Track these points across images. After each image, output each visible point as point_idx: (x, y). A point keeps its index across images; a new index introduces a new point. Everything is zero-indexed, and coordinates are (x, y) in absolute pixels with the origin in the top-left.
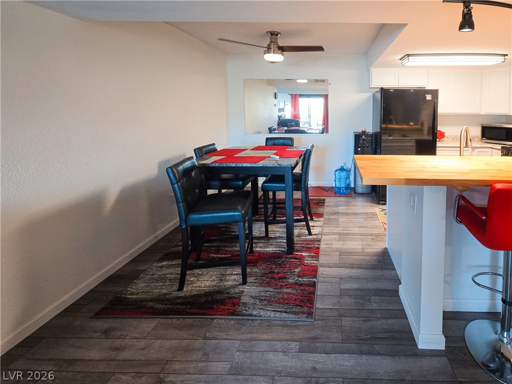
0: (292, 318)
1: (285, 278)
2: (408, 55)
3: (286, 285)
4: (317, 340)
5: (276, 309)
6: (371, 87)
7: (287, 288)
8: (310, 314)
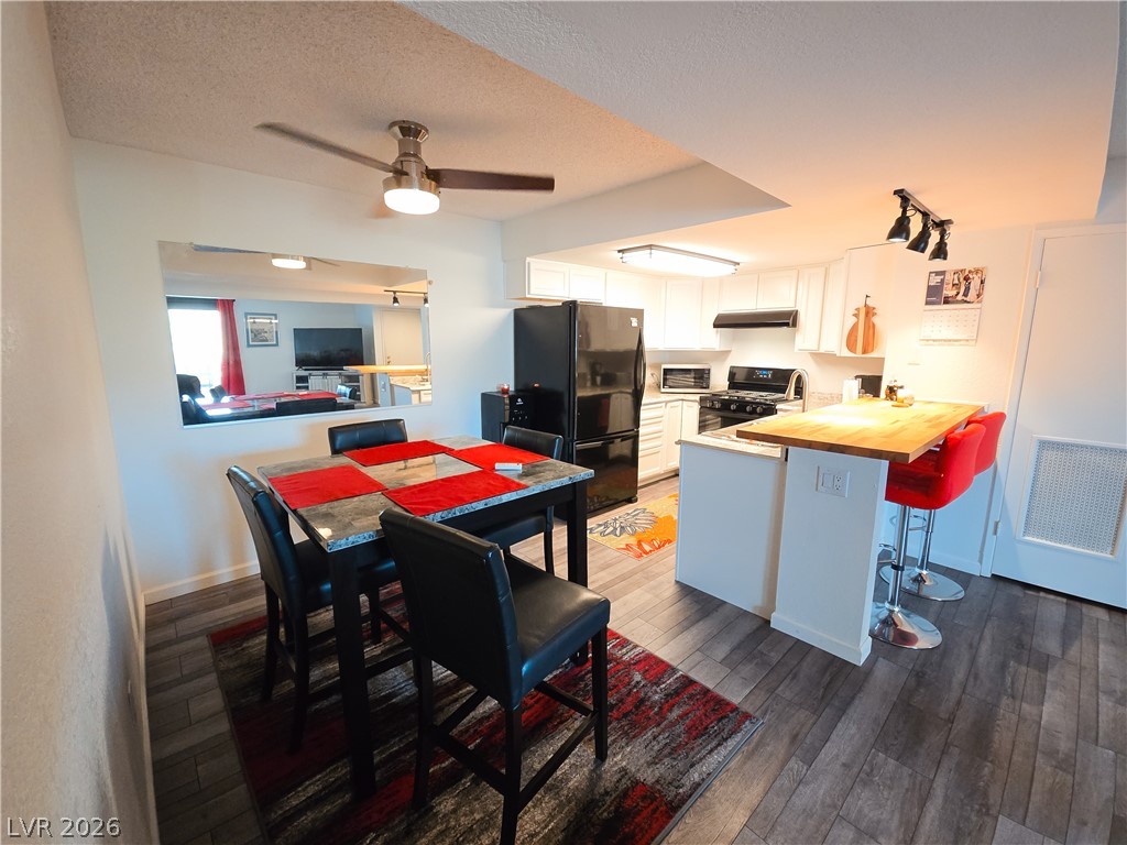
0: (741, 740)
1: (642, 701)
2: (650, 247)
3: (661, 708)
4: (799, 737)
5: (709, 748)
6: (528, 296)
7: (670, 710)
8: (747, 716)
